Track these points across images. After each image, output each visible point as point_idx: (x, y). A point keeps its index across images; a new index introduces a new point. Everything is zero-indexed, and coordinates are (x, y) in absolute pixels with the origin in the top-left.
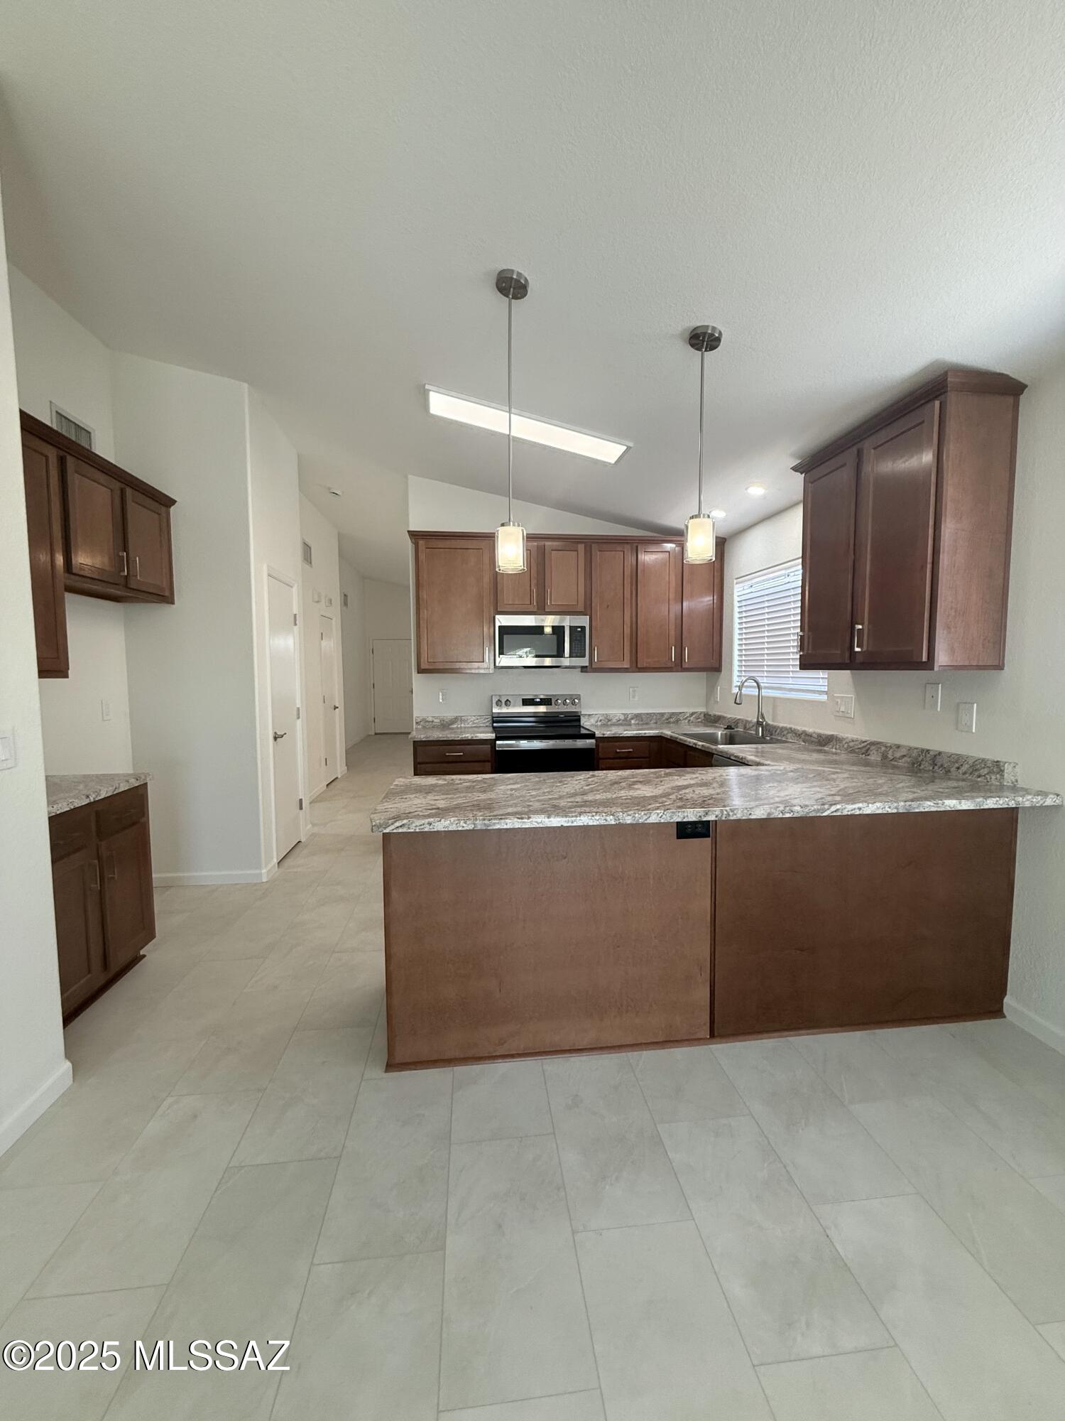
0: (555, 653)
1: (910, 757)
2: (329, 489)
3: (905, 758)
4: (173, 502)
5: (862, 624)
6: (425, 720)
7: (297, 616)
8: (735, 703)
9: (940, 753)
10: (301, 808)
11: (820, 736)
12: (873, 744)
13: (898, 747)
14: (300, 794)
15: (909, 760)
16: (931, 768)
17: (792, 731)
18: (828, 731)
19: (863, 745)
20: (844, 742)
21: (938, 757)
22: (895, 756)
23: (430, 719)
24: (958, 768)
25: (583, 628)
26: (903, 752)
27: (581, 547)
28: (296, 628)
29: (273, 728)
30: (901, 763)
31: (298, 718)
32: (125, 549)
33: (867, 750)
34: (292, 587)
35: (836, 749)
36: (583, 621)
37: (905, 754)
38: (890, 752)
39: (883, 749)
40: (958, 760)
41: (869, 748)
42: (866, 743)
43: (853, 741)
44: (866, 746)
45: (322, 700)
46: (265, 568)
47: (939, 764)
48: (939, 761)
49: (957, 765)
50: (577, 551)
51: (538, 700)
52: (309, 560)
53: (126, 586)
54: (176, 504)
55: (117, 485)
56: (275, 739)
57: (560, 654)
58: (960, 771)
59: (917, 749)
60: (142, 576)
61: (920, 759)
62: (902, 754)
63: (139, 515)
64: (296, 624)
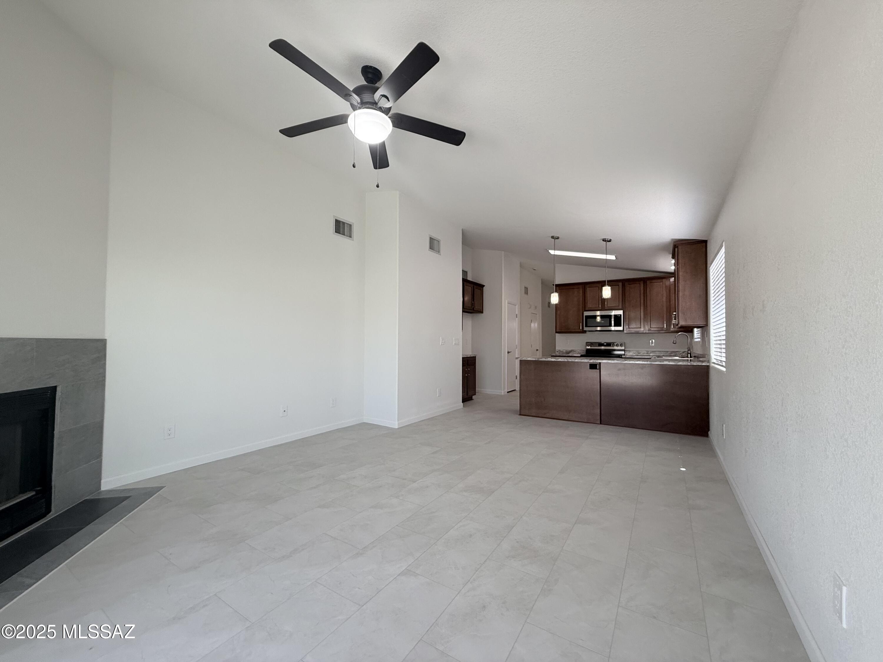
0: (608, 325)
2: (533, 268)
4: (484, 286)
5: (675, 312)
6: (560, 351)
7: (517, 315)
8: (673, 343)
10: (516, 378)
14: (516, 373)
23: (562, 350)
25: (621, 315)
27: (620, 284)
28: (517, 319)
29: (507, 349)
31: (517, 348)
32: (474, 301)
34: (516, 305)
36: (620, 312)
45: (531, 346)
46: (507, 301)
50: (618, 285)
51: (605, 344)
52: (527, 293)
53: (473, 310)
54: (485, 286)
55: (472, 286)
56: (508, 352)
57: (610, 325)
60: (477, 308)
63: (477, 291)
64: (517, 317)
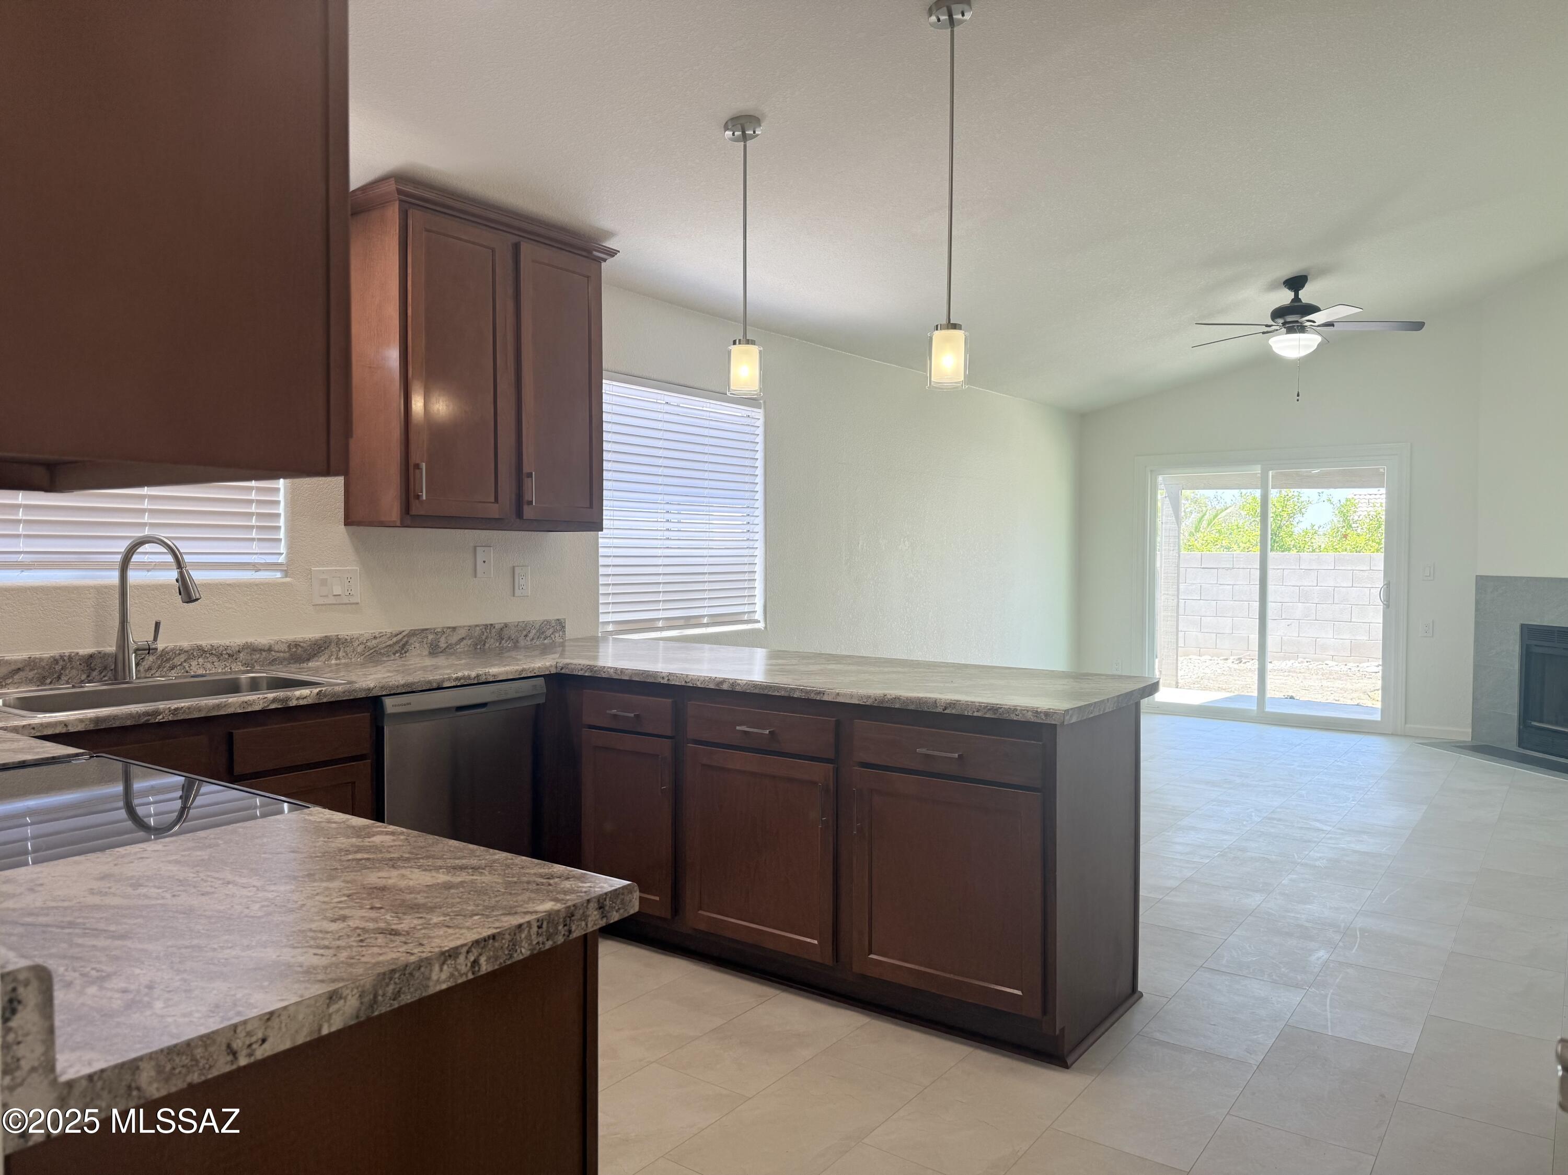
1: (470, 639)
3: (465, 642)
9: (506, 625)
11: (294, 646)
12: (413, 633)
13: (454, 629)
15: (469, 642)
16: (497, 645)
17: (204, 651)
18: (309, 633)
19: (395, 640)
20: (356, 644)
21: (505, 629)
22: (449, 642)
24: (526, 636)
26: (462, 633)
30: (460, 648)
33: (404, 645)
35: (337, 658)
37: (464, 636)
38: (443, 639)
39: (431, 637)
40: (524, 629)
41: (407, 642)
42: (400, 637)
43: (375, 638)
44: (401, 640)
47: (506, 637)
48: (506, 633)
49: (525, 633)
58: (528, 639)
59: (477, 626)
61: (484, 637)
62: (460, 637)
